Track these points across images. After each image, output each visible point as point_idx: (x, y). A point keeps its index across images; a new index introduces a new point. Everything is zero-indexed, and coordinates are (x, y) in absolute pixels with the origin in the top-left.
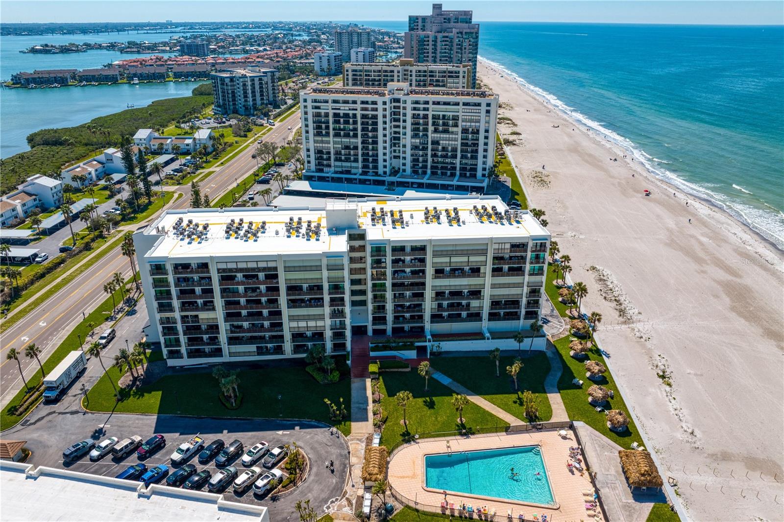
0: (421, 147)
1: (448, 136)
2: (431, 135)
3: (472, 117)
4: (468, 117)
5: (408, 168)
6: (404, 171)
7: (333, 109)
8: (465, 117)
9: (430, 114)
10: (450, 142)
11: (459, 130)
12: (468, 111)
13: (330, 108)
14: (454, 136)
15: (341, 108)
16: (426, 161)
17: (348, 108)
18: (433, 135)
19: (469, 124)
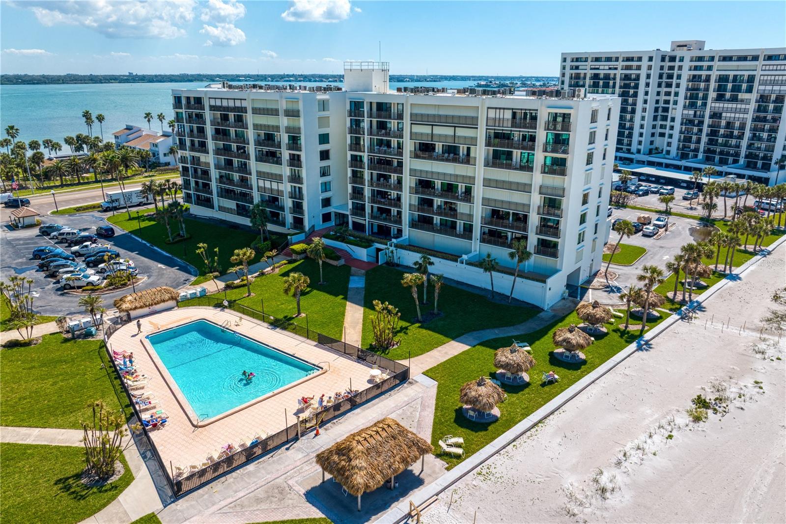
0: (696, 122)
1: (734, 106)
2: (712, 105)
3: (777, 78)
4: (769, 78)
5: (674, 150)
6: (668, 152)
7: (591, 69)
8: (766, 78)
9: (714, 74)
10: (737, 115)
11: (754, 96)
12: (771, 68)
13: (589, 68)
14: (743, 106)
15: (601, 67)
16: (699, 141)
17: (607, 67)
18: (713, 105)
19: (769, 88)
